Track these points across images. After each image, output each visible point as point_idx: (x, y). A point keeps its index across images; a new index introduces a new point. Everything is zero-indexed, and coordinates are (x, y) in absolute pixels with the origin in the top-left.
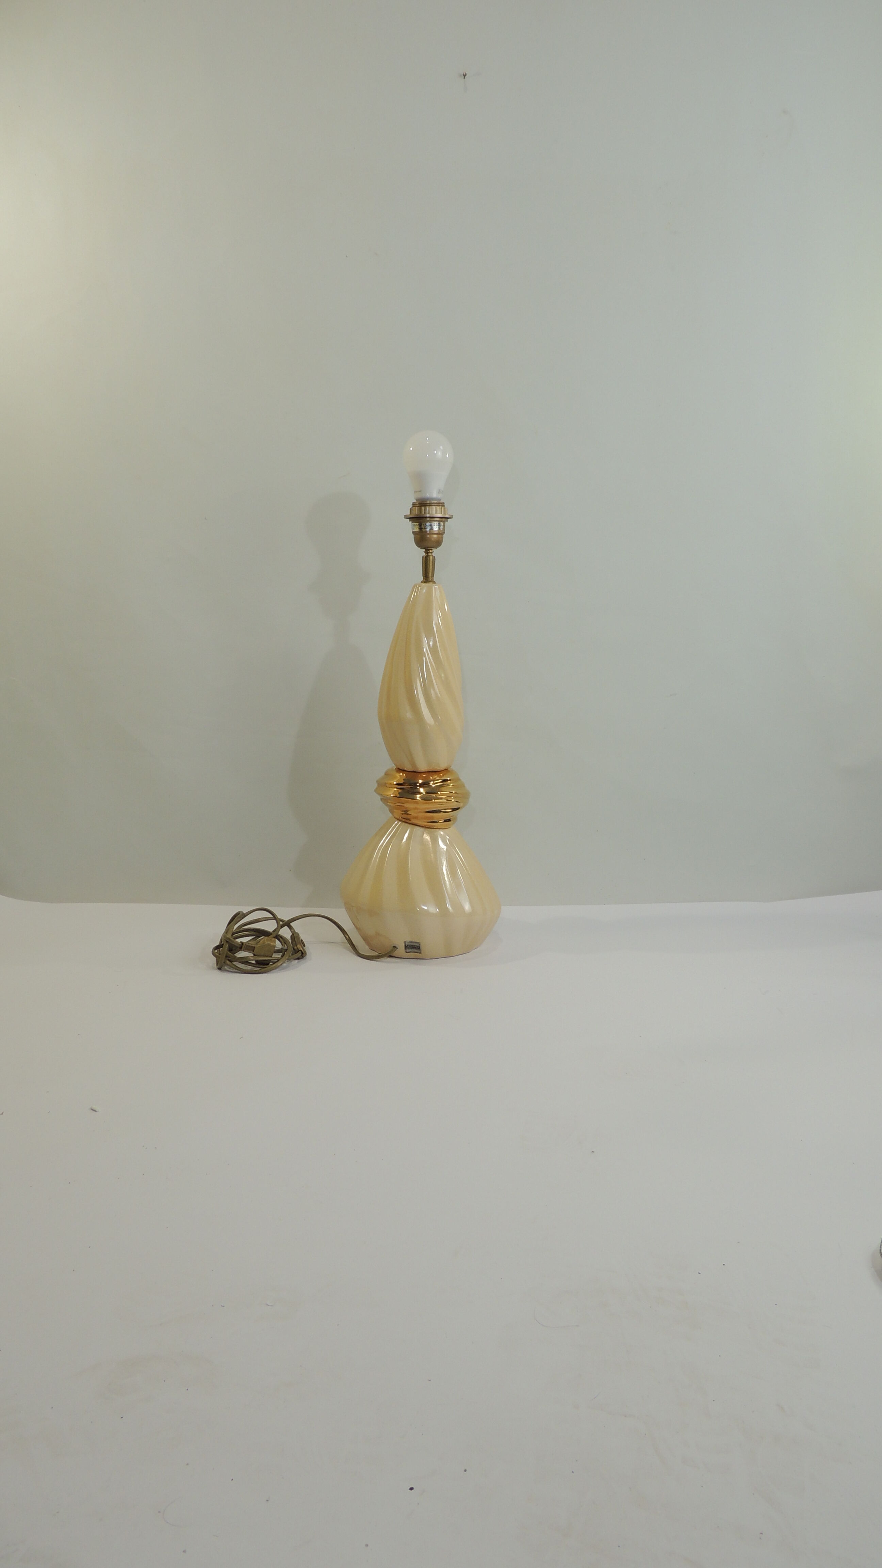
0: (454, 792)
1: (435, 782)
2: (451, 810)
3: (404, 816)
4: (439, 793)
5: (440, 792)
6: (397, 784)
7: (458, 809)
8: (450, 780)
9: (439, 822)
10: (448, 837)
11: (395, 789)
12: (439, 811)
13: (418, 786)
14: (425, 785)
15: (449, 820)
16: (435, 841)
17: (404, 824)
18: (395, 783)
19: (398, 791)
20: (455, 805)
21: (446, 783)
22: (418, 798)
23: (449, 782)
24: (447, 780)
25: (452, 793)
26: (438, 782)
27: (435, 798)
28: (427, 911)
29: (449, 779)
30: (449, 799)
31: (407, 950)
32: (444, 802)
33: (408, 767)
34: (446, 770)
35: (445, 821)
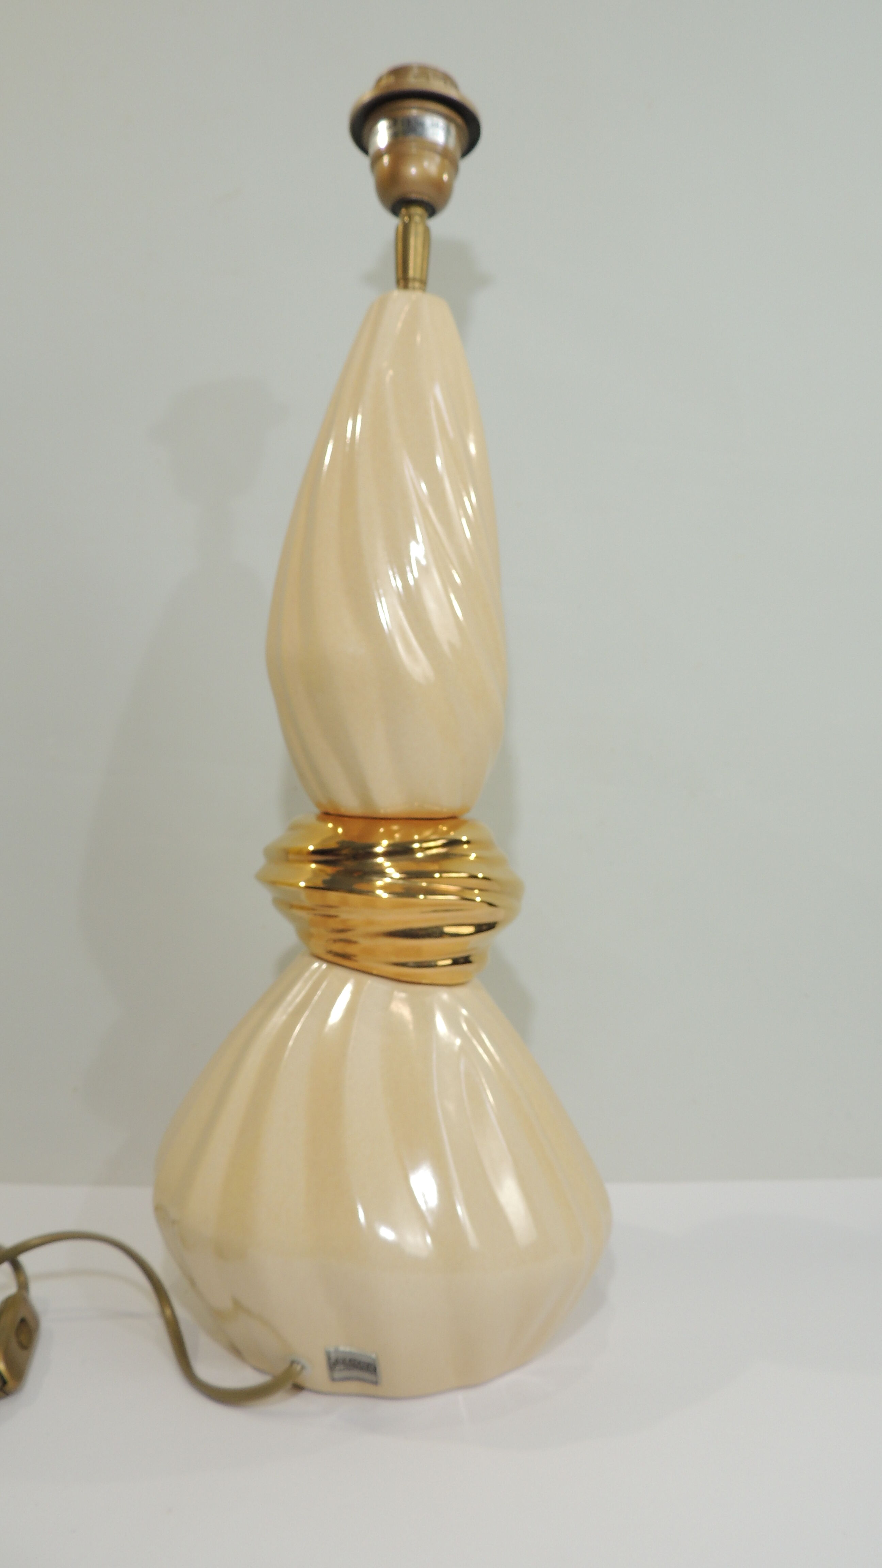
0: (480, 875)
1: (425, 845)
2: (471, 929)
3: (338, 947)
4: (437, 875)
5: (441, 872)
6: (314, 852)
7: (490, 926)
8: (468, 842)
9: (436, 966)
10: (464, 1012)
11: (313, 866)
12: (435, 933)
13: (377, 855)
14: (400, 851)
15: (466, 960)
16: (425, 1020)
17: (331, 966)
18: (311, 848)
19: (321, 871)
20: (485, 915)
21: (456, 850)
22: (379, 892)
23: (466, 846)
24: (458, 842)
25: (476, 877)
26: (435, 846)
27: (428, 892)
28: (393, 1249)
29: (464, 839)
30: (468, 895)
31: (337, 1374)
32: (450, 903)
33: (350, 803)
34: (452, 819)
35: (456, 962)
